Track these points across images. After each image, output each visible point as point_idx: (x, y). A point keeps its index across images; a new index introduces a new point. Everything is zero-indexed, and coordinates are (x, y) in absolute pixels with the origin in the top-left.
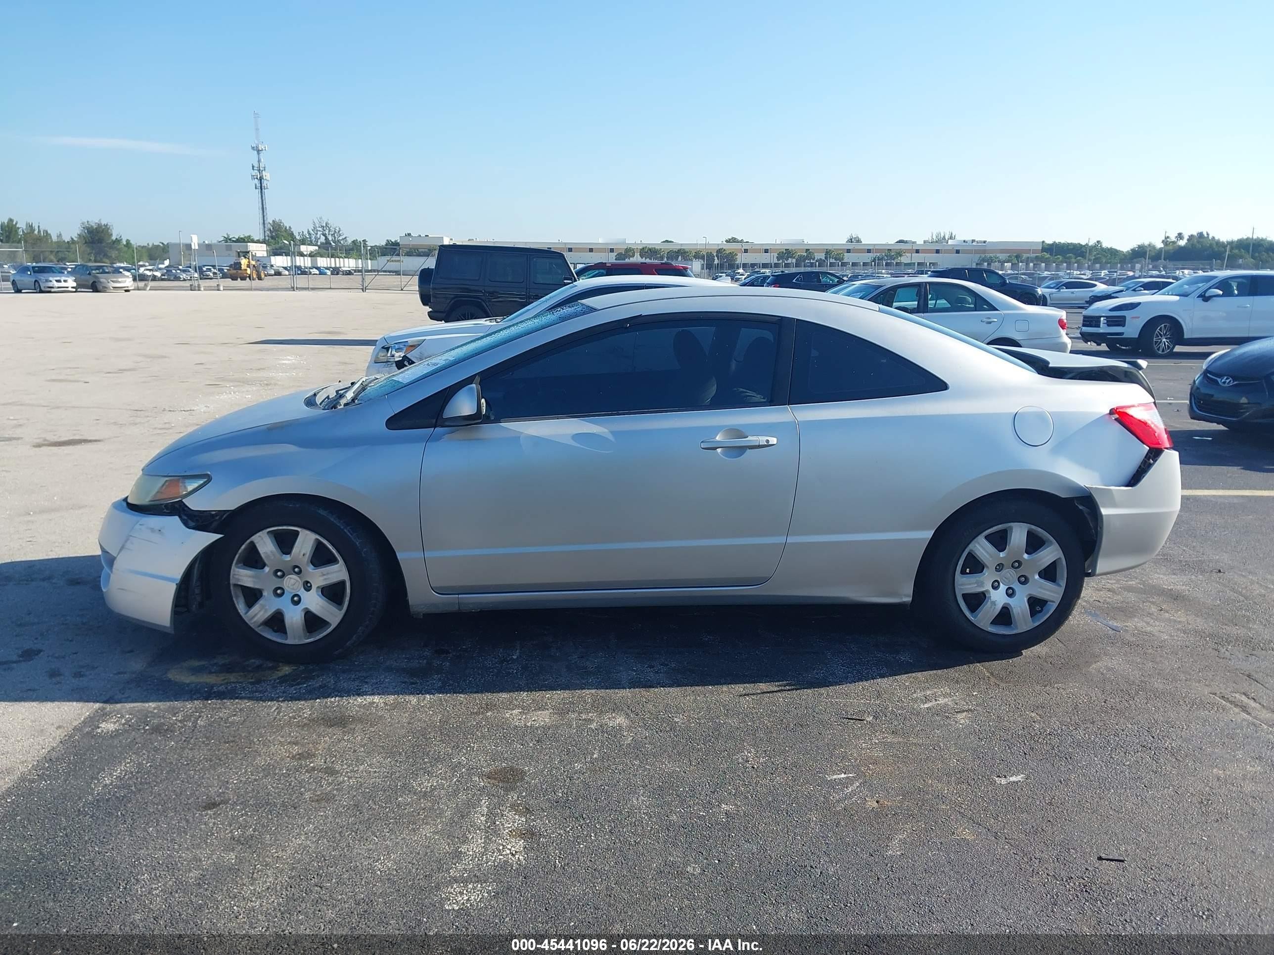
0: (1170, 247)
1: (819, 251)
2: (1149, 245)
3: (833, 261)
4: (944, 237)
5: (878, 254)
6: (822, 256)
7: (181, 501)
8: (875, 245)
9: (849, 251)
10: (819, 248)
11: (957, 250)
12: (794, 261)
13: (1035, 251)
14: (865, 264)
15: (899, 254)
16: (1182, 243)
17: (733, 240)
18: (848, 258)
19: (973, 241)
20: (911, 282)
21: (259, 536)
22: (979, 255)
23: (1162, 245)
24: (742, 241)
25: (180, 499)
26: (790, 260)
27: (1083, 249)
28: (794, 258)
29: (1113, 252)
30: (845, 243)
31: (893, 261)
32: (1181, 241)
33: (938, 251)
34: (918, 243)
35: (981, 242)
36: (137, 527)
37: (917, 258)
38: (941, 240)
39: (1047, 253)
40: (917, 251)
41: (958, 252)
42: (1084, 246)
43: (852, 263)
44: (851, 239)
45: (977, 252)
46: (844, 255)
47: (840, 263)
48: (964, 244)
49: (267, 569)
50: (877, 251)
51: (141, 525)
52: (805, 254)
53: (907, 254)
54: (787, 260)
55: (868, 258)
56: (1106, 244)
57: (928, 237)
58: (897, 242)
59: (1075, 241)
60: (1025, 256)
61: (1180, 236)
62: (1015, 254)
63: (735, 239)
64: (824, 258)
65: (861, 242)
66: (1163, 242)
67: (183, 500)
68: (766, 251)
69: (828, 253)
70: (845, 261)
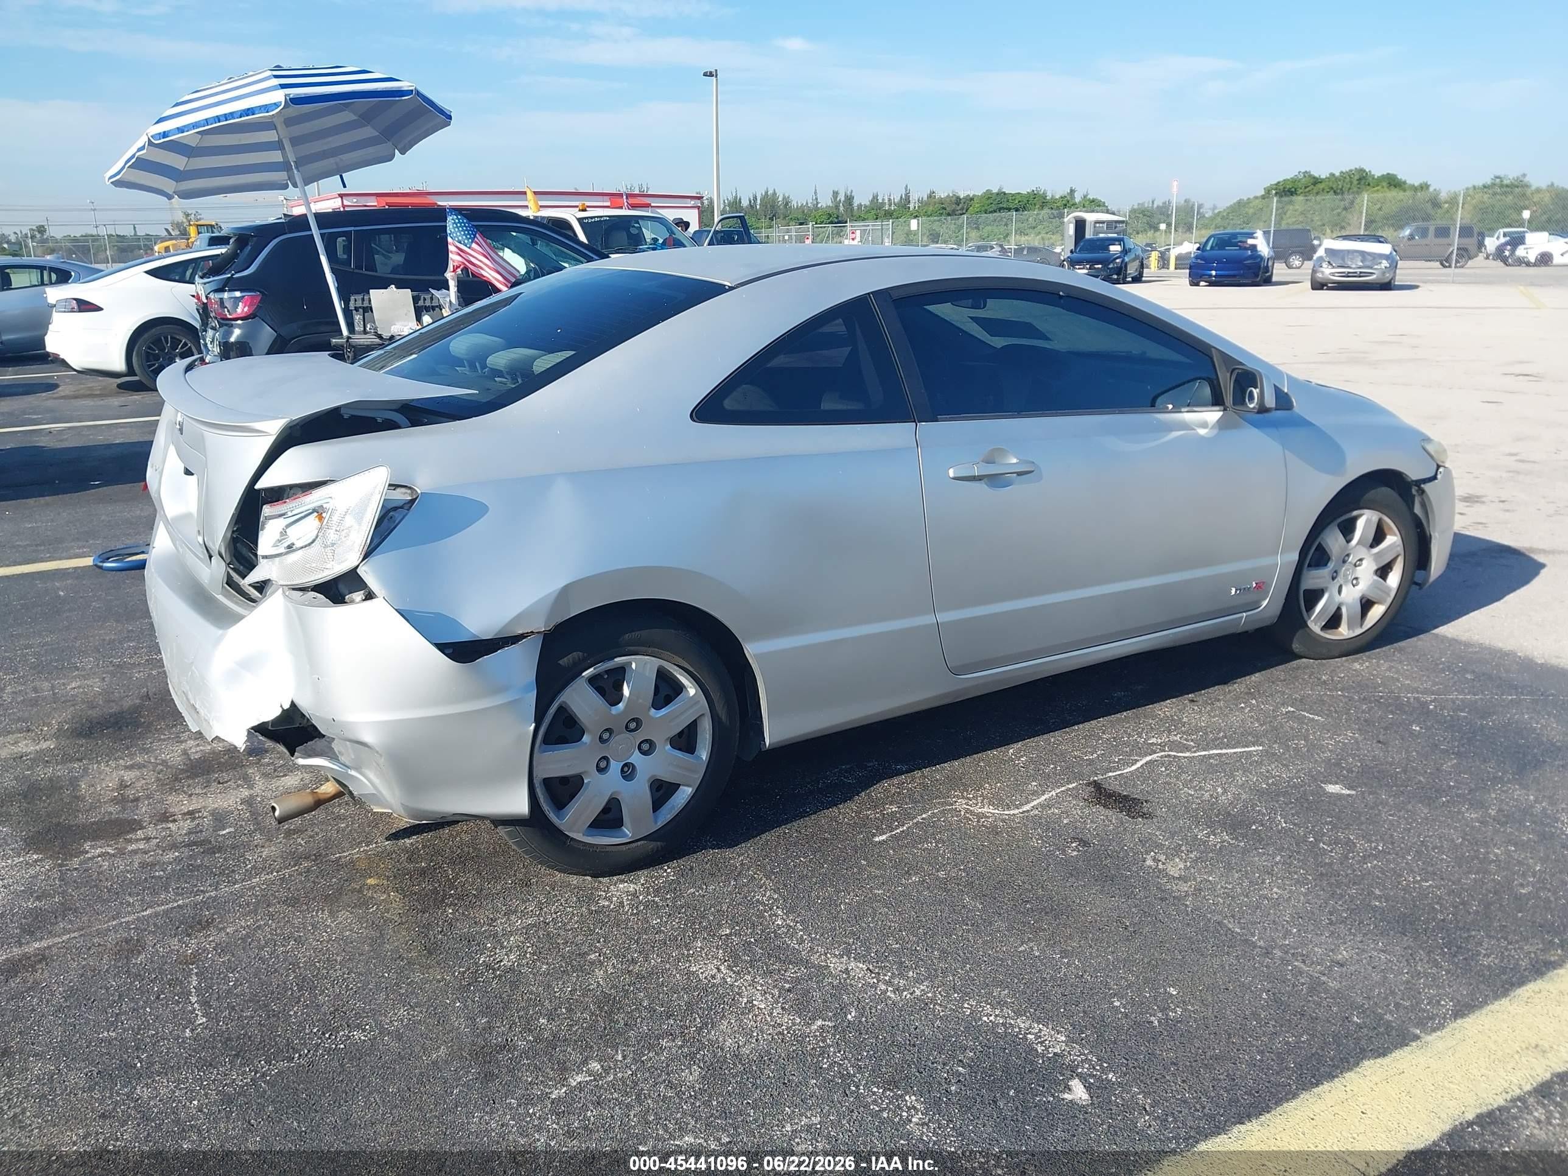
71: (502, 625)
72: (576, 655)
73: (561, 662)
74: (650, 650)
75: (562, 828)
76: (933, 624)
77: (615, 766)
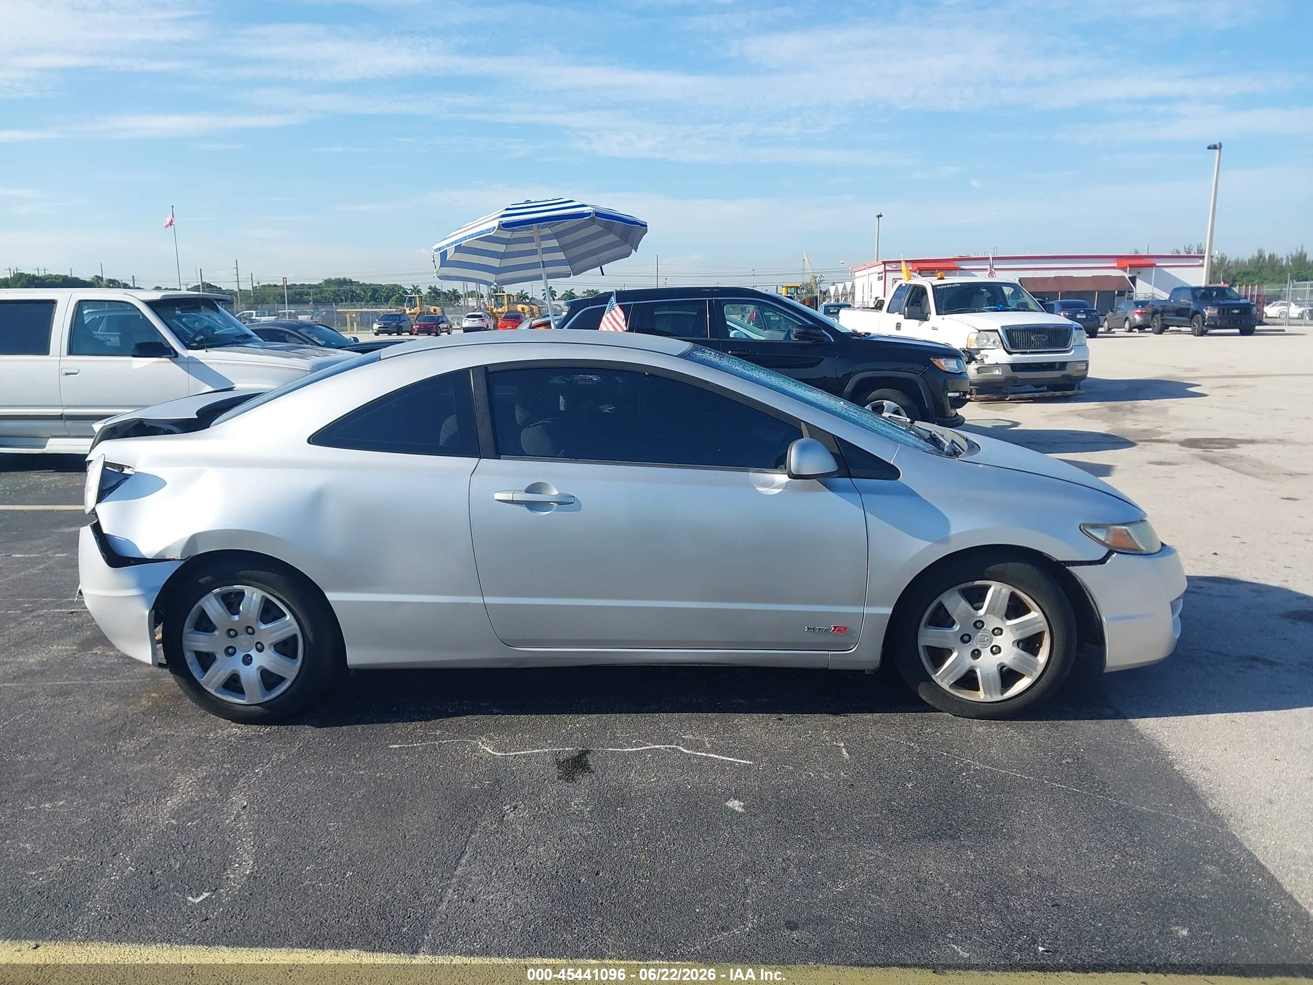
71: (157, 552)
72: (208, 578)
73: (200, 581)
74: (259, 584)
75: (201, 683)
76: (480, 604)
77: (240, 655)
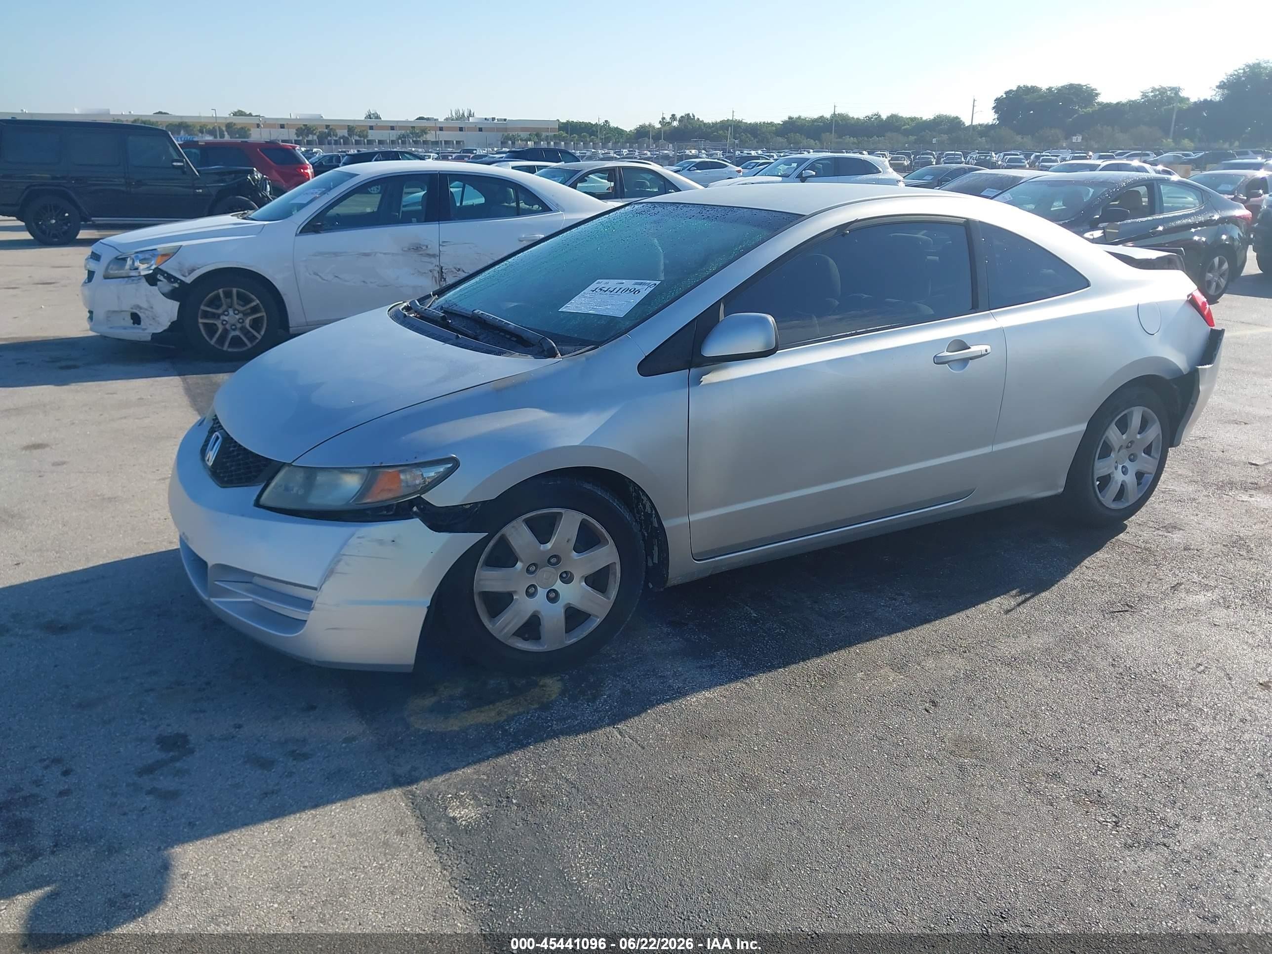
0: (667, 128)
1: (342, 127)
2: (650, 125)
3: (357, 138)
4: (463, 114)
5: (403, 132)
6: (345, 133)
7: (420, 497)
8: (397, 122)
9: (371, 128)
10: (341, 124)
11: (479, 128)
12: (315, 137)
13: (552, 130)
14: (393, 142)
15: (424, 131)
16: (675, 124)
17: (239, 113)
18: (372, 135)
19: (493, 119)
20: (606, 166)
21: (513, 527)
22: (502, 133)
23: (659, 126)
24: (250, 115)
25: (419, 495)
26: (310, 137)
27: (594, 129)
28: (315, 134)
29: (619, 132)
30: (363, 119)
31: (418, 139)
32: (675, 122)
33: (461, 129)
34: (439, 120)
35: (501, 120)
36: (354, 541)
37: (444, 136)
38: (461, 117)
39: (563, 131)
40: (441, 129)
41: (480, 130)
42: (595, 125)
43: (379, 141)
44: (370, 115)
45: (498, 130)
46: (367, 132)
47: (366, 141)
48: (486, 121)
49: (519, 565)
50: (401, 128)
51: (359, 538)
52: (326, 130)
53: (432, 132)
54: (307, 136)
55: (393, 135)
56: (613, 124)
57: (447, 115)
58: (417, 119)
59: (586, 121)
60: (544, 134)
61: (673, 117)
62: (535, 133)
63: (242, 112)
64: (346, 135)
65: (380, 118)
66: (660, 122)
67: (422, 496)
68: (282, 126)
69: (351, 129)
70: (370, 138)
